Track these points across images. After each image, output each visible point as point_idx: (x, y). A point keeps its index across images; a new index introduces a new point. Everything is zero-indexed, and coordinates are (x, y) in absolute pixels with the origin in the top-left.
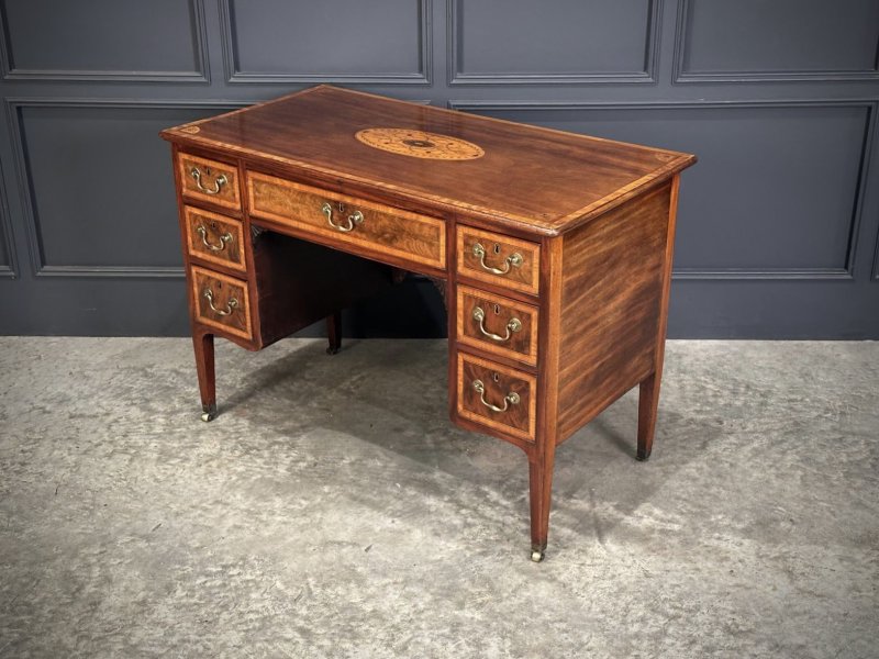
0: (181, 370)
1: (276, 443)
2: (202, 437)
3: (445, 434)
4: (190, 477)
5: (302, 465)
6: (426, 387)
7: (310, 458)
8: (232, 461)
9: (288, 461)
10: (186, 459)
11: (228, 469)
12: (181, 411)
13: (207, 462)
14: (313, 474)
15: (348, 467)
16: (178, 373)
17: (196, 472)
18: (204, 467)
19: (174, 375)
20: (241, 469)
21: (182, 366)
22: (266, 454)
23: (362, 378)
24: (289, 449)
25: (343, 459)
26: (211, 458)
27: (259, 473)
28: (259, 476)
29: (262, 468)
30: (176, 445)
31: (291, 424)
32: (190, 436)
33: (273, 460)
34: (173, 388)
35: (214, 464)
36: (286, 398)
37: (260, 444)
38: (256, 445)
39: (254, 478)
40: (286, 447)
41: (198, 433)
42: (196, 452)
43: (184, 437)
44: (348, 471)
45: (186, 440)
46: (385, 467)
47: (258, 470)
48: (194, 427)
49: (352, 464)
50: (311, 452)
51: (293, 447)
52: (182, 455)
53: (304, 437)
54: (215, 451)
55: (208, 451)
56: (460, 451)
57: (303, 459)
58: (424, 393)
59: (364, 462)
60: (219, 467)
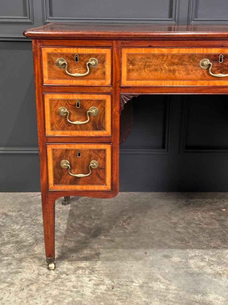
0: (9, 213)
1: (79, 268)
2: (24, 264)
3: (203, 260)
4: (15, 301)
5: (103, 288)
6: (175, 224)
7: (107, 281)
8: (47, 285)
9: (91, 284)
10: (12, 284)
11: (45, 292)
12: (8, 243)
13: (28, 286)
14: (113, 297)
15: (138, 289)
16: (6, 215)
17: (20, 295)
18: (26, 291)
19: (4, 216)
20: (55, 292)
21: (9, 211)
22: (73, 278)
23: (130, 218)
24: (90, 273)
25: (132, 282)
26: (31, 282)
27: (71, 296)
28: (70, 299)
29: (72, 291)
30: (4, 271)
31: (89, 252)
32: (14, 263)
33: (79, 283)
34: (3, 226)
35: (34, 288)
36: (82, 232)
37: (68, 269)
38: (65, 270)
39: (66, 301)
40: (87, 272)
41: (21, 260)
42: (19, 276)
43: (10, 264)
44: (140, 293)
45: (12, 267)
46: (167, 289)
47: (69, 293)
48: (17, 256)
49: (141, 287)
50: (108, 276)
51: (92, 271)
52: (9, 280)
53: (99, 263)
54: (34, 276)
55: (29, 276)
56: (220, 274)
57: (102, 283)
58: (175, 228)
59: (150, 285)
60: (37, 290)
